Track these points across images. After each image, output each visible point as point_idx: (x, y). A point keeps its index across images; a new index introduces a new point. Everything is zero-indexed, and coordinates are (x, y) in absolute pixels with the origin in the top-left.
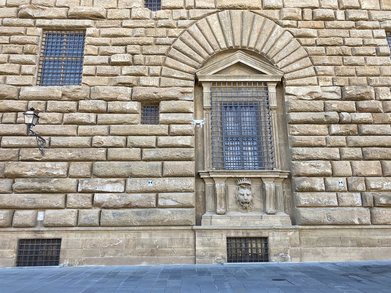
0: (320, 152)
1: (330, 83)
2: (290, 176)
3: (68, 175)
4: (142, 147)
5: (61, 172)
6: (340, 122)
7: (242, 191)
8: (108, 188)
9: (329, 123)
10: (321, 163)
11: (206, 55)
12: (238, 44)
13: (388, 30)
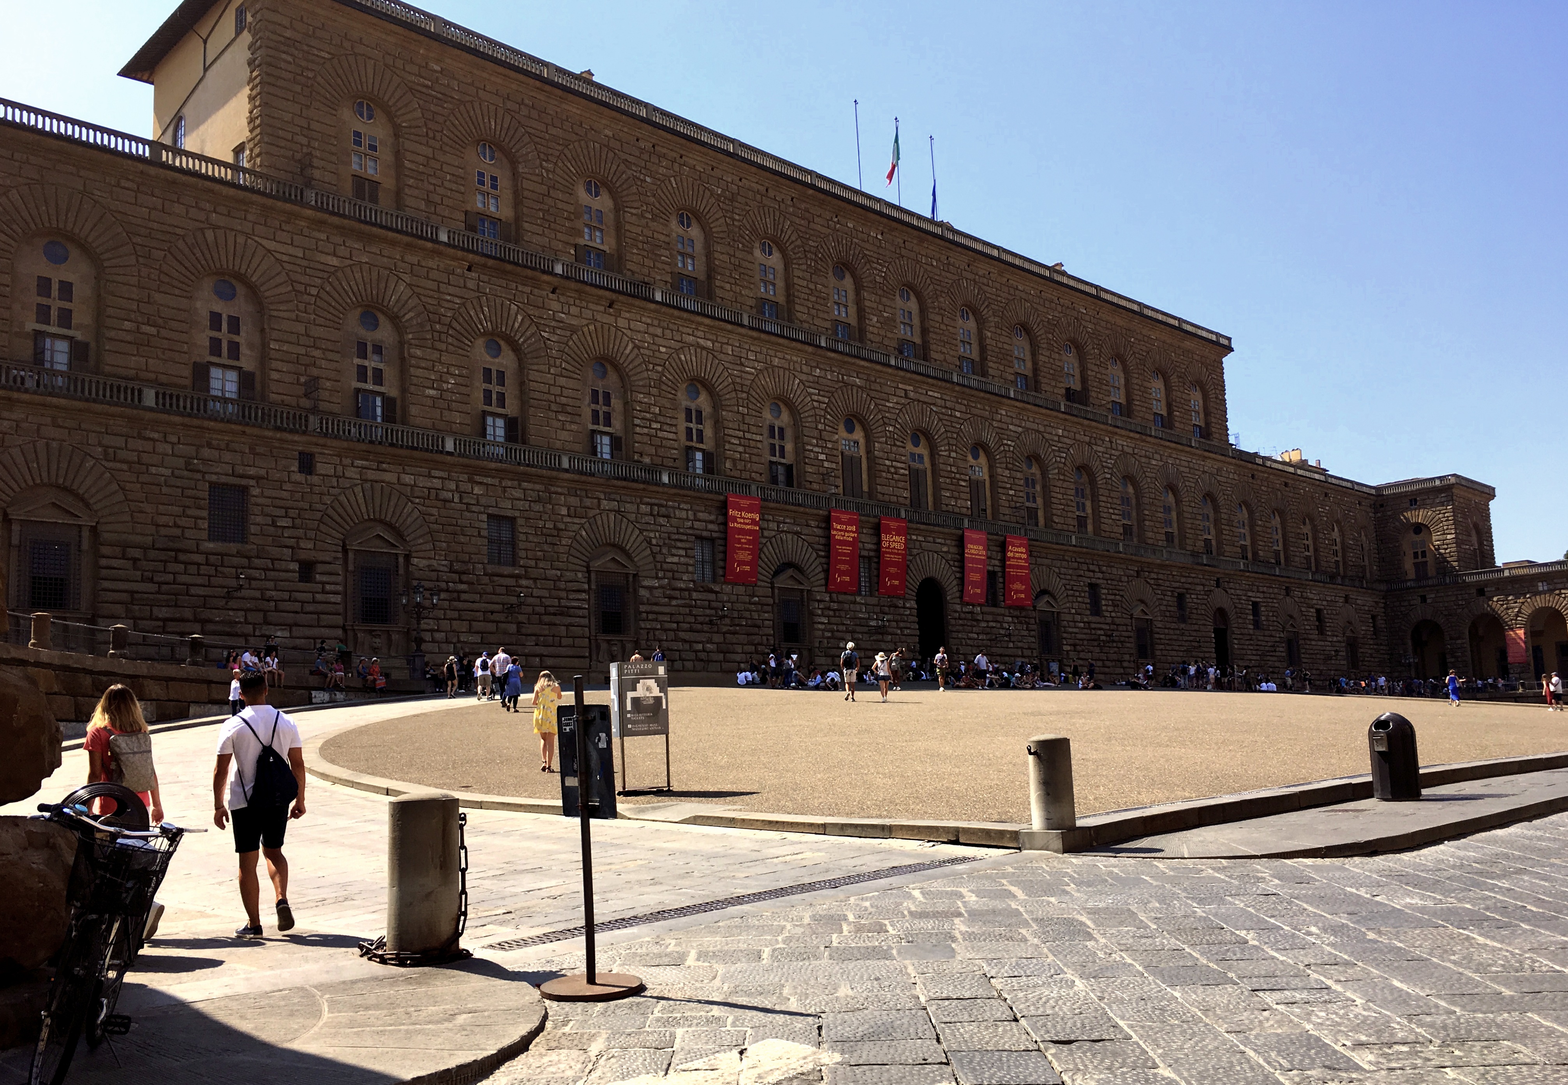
1: (443, 558)
4: (302, 602)
5: (242, 620)
10: (431, 622)
11: (352, 524)
12: (377, 516)
13: (490, 516)
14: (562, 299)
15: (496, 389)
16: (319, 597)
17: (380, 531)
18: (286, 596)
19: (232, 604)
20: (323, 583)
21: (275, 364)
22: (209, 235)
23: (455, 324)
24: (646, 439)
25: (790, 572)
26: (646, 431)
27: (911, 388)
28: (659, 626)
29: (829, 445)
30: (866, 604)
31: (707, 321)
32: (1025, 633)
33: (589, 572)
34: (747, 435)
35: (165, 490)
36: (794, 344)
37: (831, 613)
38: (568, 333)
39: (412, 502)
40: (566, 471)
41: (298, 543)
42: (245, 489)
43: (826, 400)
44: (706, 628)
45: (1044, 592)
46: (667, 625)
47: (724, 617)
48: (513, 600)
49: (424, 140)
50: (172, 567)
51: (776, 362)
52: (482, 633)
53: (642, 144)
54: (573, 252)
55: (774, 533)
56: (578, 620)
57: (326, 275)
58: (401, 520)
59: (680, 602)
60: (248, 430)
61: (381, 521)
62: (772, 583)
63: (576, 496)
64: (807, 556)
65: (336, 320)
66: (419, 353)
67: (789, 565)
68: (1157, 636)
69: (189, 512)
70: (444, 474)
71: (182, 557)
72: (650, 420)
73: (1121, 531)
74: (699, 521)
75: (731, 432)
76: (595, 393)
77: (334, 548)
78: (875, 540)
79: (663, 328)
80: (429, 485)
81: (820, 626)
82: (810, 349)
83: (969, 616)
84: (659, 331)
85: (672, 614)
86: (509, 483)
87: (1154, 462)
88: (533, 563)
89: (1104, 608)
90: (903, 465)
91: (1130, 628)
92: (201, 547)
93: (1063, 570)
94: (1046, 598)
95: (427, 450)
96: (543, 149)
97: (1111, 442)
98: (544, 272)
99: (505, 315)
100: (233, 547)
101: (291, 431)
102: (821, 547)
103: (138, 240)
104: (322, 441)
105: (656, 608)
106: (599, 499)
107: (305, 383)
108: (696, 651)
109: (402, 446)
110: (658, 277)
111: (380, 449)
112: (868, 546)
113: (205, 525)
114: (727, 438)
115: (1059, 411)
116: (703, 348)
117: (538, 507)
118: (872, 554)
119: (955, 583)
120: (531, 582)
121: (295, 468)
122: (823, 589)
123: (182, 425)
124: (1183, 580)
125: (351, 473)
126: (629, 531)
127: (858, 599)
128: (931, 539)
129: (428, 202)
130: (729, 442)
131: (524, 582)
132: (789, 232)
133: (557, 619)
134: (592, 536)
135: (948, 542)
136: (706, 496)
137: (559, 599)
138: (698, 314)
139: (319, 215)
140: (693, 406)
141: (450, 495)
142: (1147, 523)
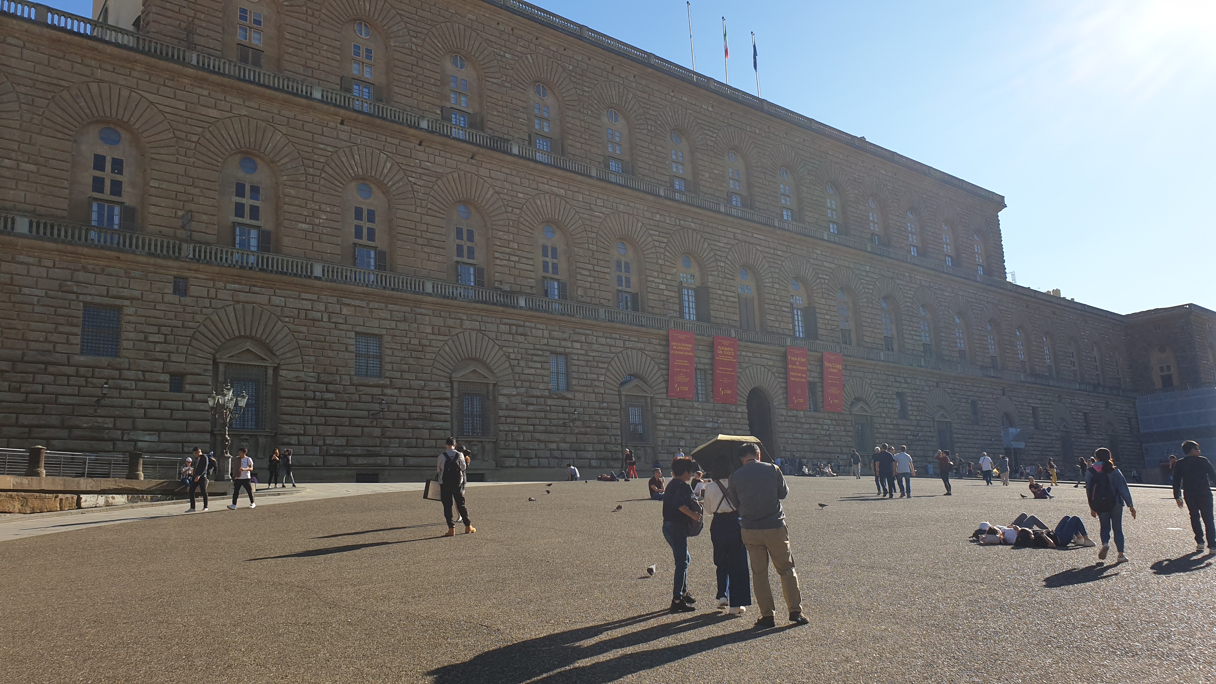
0: (298, 419)
1: (311, 370)
2: (276, 434)
3: (115, 428)
4: (172, 410)
5: (111, 426)
6: (314, 399)
7: (243, 443)
8: (147, 438)
9: (306, 399)
10: (297, 427)
11: (223, 340)
12: (248, 333)
13: (357, 333)
14: (427, 150)
15: (366, 225)
16: (188, 405)
17: (249, 345)
18: (156, 404)
19: (100, 411)
20: (193, 393)
21: (154, 200)
22: (94, 87)
23: (327, 169)
24: (506, 270)
25: (635, 382)
26: (505, 262)
27: (739, 231)
28: (516, 429)
29: (669, 277)
30: (703, 409)
31: (559, 172)
32: (843, 434)
33: (451, 382)
34: (596, 268)
35: (37, 309)
36: (636, 193)
37: (672, 416)
38: (434, 179)
39: (282, 321)
40: (430, 295)
41: (169, 356)
42: (119, 309)
43: (666, 240)
44: (560, 429)
45: (858, 400)
46: (524, 428)
47: (575, 419)
48: (377, 407)
49: (304, 17)
50: (40, 378)
51: (621, 208)
52: (348, 436)
53: (501, 27)
54: (439, 112)
55: (620, 350)
56: (440, 424)
57: (207, 125)
58: (271, 338)
59: (535, 407)
60: (122, 256)
61: (251, 338)
62: (619, 391)
63: (441, 317)
64: (650, 368)
65: (215, 162)
66: (292, 192)
67: (635, 376)
68: (955, 436)
69: (61, 329)
70: (315, 297)
71: (51, 369)
72: (509, 254)
73: (922, 348)
74: (553, 338)
75: (581, 265)
76: (459, 232)
77: (204, 361)
78: (709, 355)
79: (521, 178)
80: (299, 306)
81: (662, 428)
82: (651, 198)
83: (794, 419)
84: (517, 180)
85: (528, 418)
86: (376, 305)
87: (947, 294)
88: (398, 375)
89: (910, 413)
90: (733, 294)
91: (932, 429)
92: (71, 361)
93: (874, 382)
94: (860, 404)
95: (296, 275)
96: (413, 28)
97: (911, 277)
98: (410, 126)
99: (375, 163)
100: (104, 360)
101: (165, 257)
102: (662, 361)
103: (23, 89)
104: (195, 266)
105: (513, 413)
106: (462, 320)
107: (183, 216)
108: (551, 450)
109: (271, 271)
110: (517, 136)
111: (250, 273)
112: (703, 361)
113: (77, 340)
114: (579, 270)
115: (866, 251)
116: (557, 195)
117: (402, 326)
118: (707, 367)
119: (780, 391)
120: (396, 391)
121: (169, 289)
122: (664, 396)
123: (57, 251)
124: (975, 389)
125: (222, 295)
126: (490, 347)
127: (696, 404)
128: (758, 355)
129: (306, 66)
130: (581, 274)
131: (388, 391)
132: (632, 102)
133: (420, 424)
134: (455, 351)
135: (774, 357)
136: (560, 317)
137: (423, 406)
138: (550, 165)
139: (200, 73)
140: (549, 244)
141: (320, 314)
142: (943, 343)
